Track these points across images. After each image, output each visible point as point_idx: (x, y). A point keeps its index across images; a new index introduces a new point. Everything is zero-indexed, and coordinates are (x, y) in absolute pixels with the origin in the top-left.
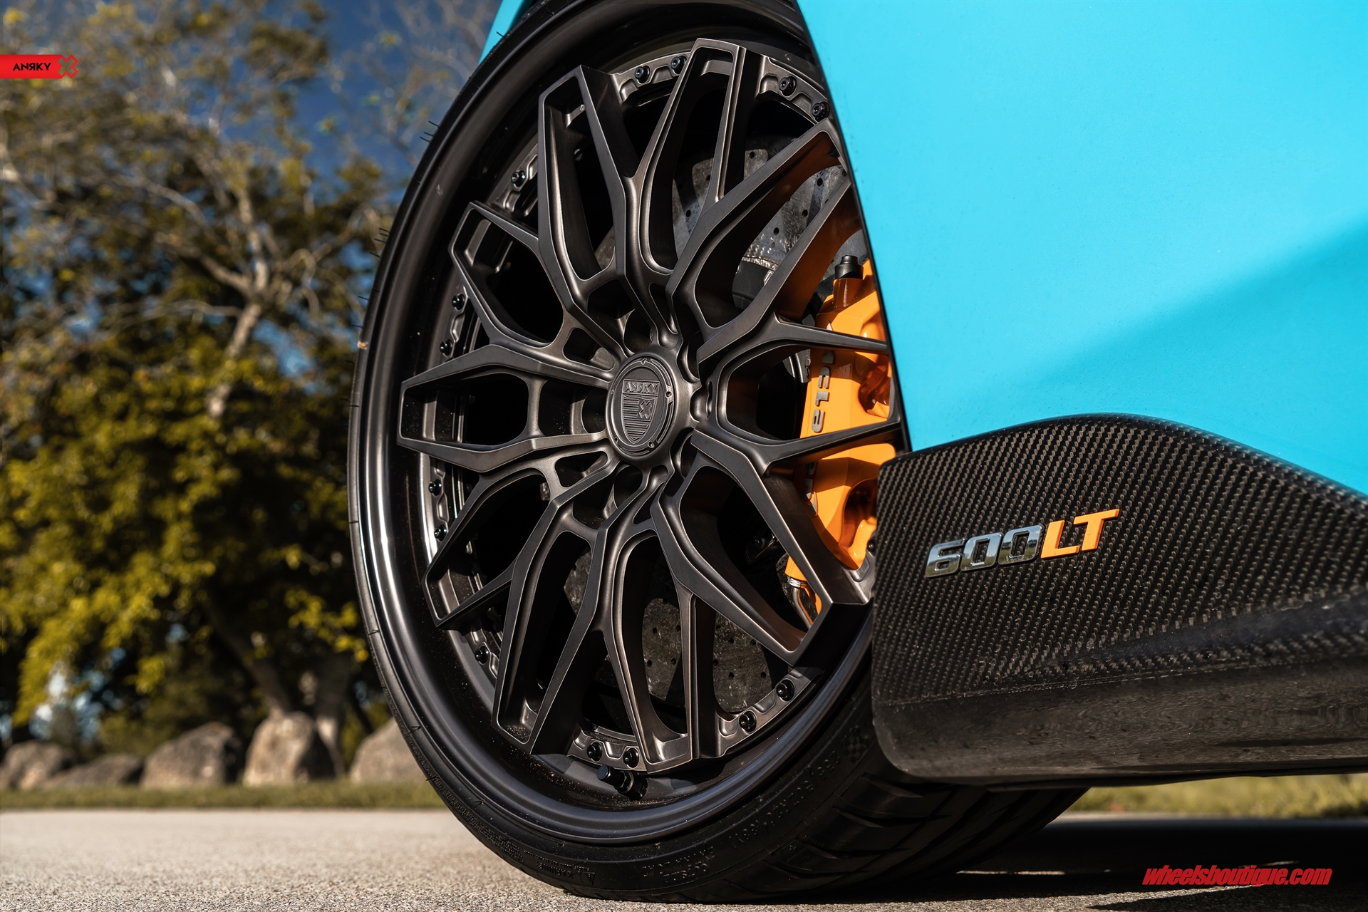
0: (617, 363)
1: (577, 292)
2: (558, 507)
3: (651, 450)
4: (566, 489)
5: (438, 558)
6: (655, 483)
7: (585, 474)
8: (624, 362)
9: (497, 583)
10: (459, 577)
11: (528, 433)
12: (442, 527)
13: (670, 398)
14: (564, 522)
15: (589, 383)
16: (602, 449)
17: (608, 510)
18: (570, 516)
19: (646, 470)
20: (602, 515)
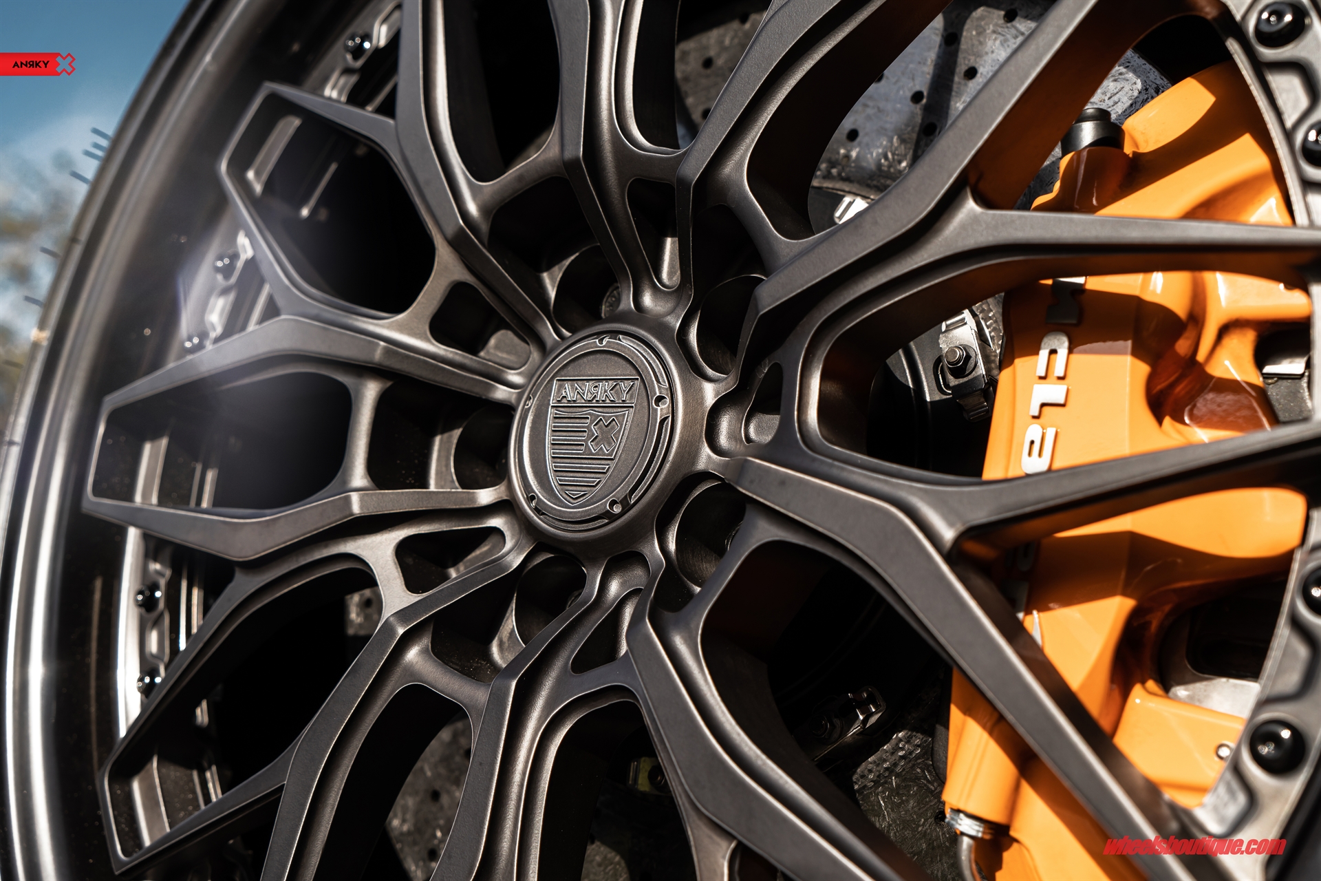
0: (535, 355)
1: (472, 208)
2: (401, 631)
3: (612, 518)
4: (414, 598)
5: (139, 728)
6: (614, 587)
7: (453, 573)
8: (552, 350)
9: (253, 788)
10: (175, 772)
11: (345, 482)
12: (153, 673)
13: (662, 409)
14: (411, 665)
15: (477, 391)
16: (496, 522)
17: (501, 645)
18: (424, 652)
19: (594, 562)
20: (487, 656)
